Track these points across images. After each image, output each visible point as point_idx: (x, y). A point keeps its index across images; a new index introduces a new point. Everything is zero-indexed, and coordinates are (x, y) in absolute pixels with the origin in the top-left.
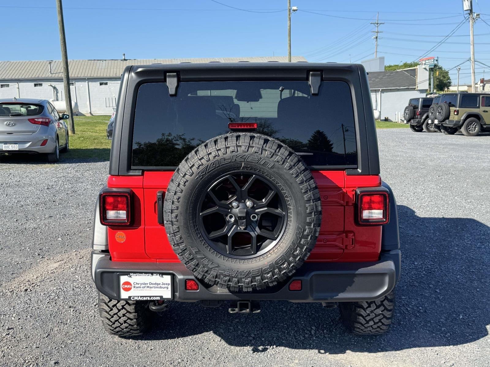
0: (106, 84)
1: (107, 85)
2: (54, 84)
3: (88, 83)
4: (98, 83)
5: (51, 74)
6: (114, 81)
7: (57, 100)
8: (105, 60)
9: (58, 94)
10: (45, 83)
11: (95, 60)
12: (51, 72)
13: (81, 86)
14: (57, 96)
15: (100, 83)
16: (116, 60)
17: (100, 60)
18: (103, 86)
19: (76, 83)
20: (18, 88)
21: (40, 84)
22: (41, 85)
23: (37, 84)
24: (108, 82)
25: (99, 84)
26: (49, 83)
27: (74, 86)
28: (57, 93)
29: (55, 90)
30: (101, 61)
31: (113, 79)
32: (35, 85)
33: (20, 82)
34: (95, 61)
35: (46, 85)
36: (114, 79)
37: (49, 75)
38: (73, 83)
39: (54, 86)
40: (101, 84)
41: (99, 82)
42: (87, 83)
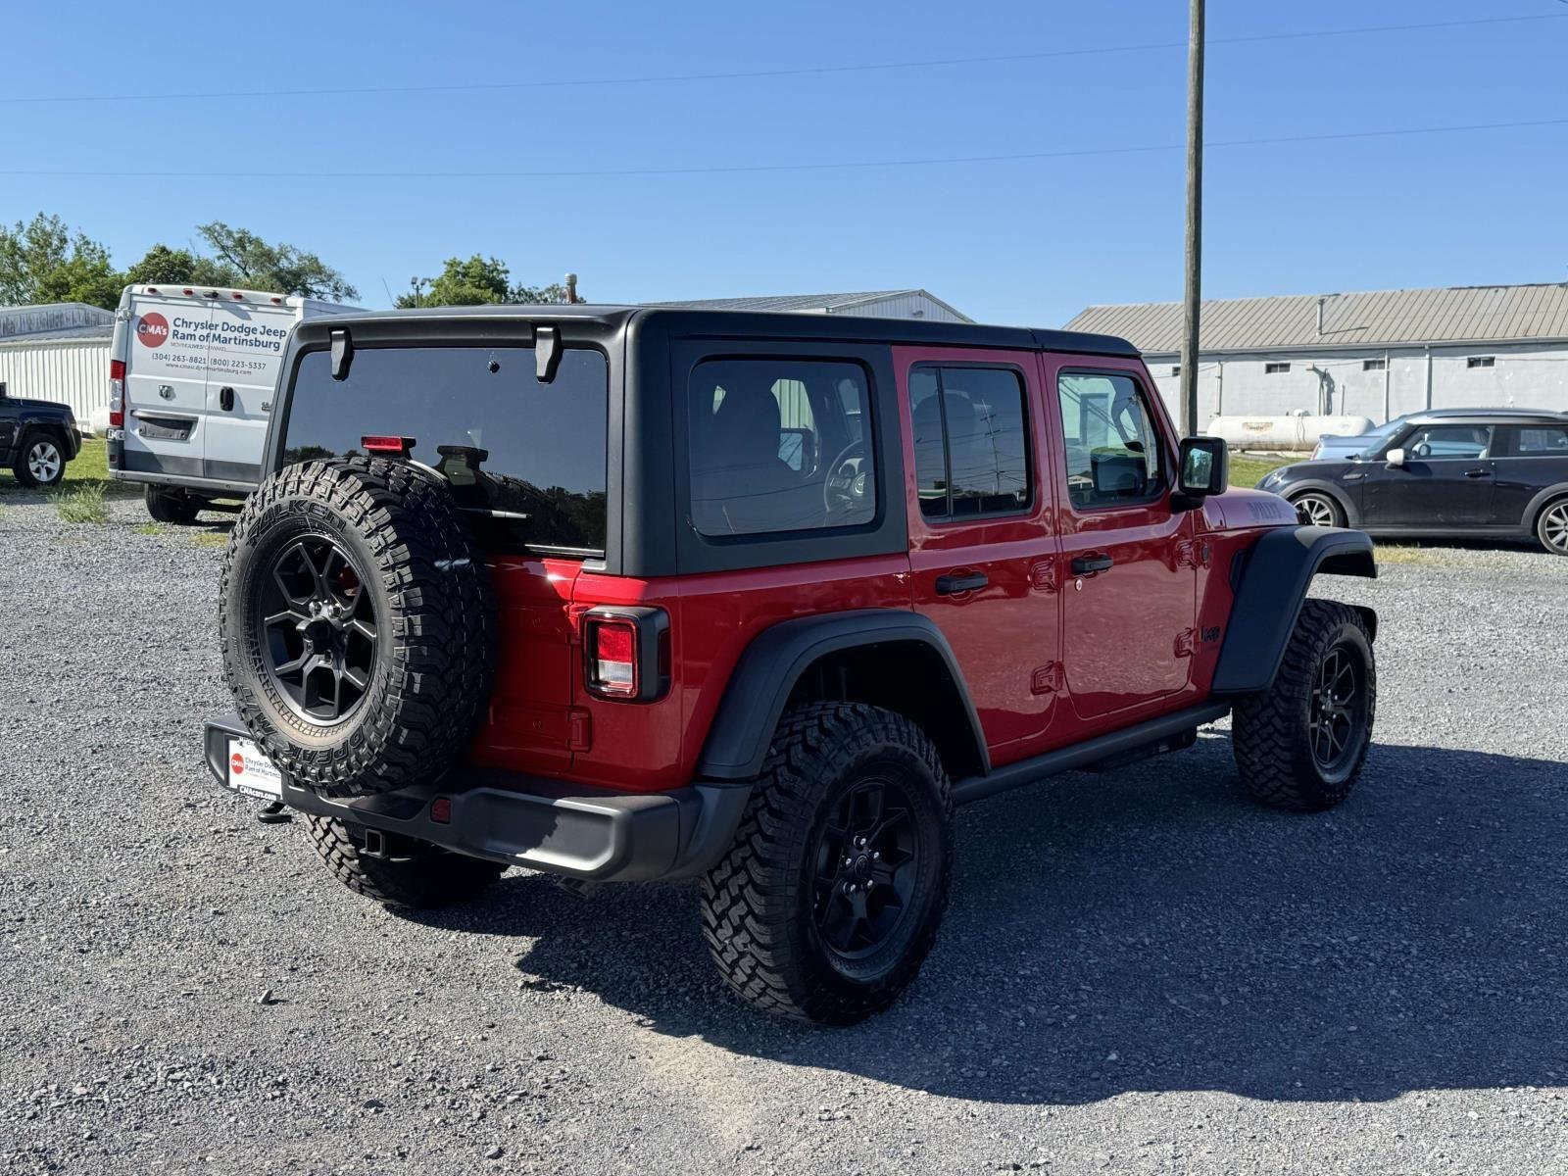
0: (1490, 362)
1: (1492, 365)
2: (1322, 364)
3: (1430, 359)
4: (1463, 361)
5: (1321, 334)
6: (1518, 352)
7: (1328, 412)
8: (1506, 287)
9: (1333, 395)
10: (1298, 362)
11: (1471, 288)
12: (1320, 328)
13: (1408, 369)
14: (1329, 399)
15: (1469, 359)
16: (1544, 285)
17: (1490, 288)
18: (1479, 370)
19: (1391, 360)
20: (1220, 377)
21: (1282, 366)
22: (1286, 367)
23: (1276, 366)
24: (1497, 356)
25: (1466, 362)
26: (1309, 363)
27: (1386, 370)
28: (1331, 390)
29: (1325, 383)
30: (1492, 291)
31: (1514, 348)
32: (1270, 369)
33: (1227, 360)
34: (1472, 291)
35: (1300, 367)
36: (1517, 347)
37: (1313, 338)
38: (1384, 362)
39: (1322, 369)
40: (1472, 363)
41: (1466, 357)
42: (1427, 362)
